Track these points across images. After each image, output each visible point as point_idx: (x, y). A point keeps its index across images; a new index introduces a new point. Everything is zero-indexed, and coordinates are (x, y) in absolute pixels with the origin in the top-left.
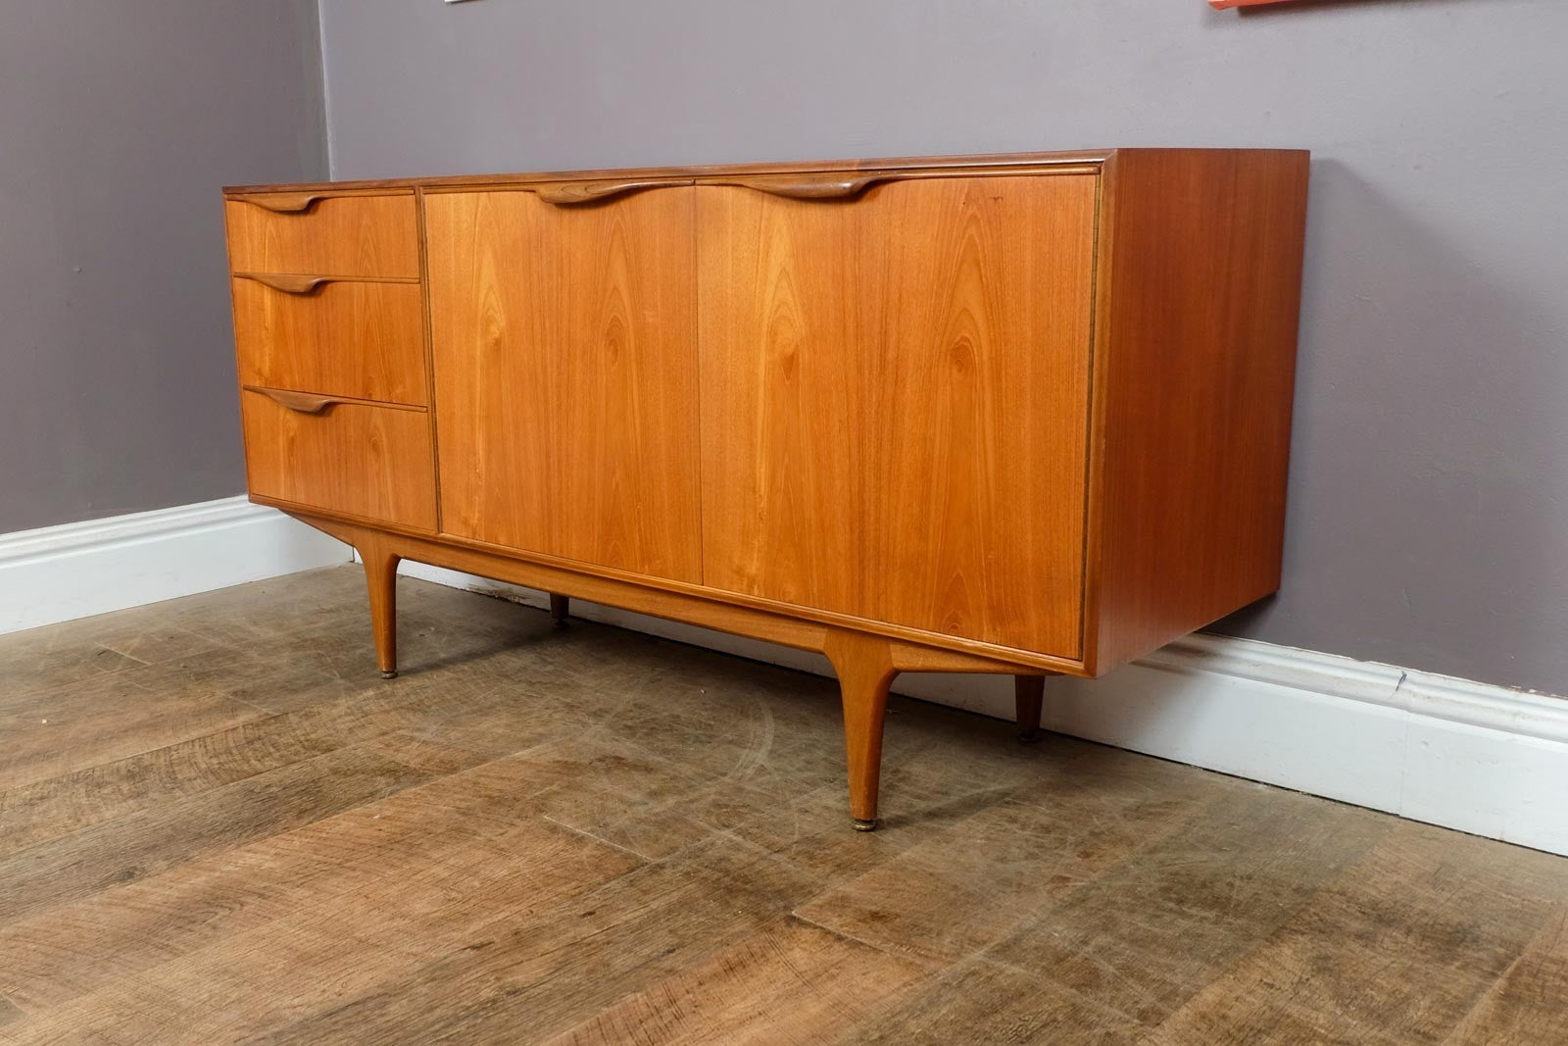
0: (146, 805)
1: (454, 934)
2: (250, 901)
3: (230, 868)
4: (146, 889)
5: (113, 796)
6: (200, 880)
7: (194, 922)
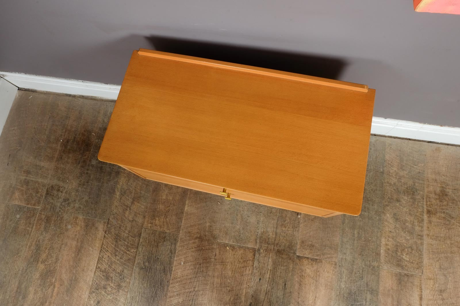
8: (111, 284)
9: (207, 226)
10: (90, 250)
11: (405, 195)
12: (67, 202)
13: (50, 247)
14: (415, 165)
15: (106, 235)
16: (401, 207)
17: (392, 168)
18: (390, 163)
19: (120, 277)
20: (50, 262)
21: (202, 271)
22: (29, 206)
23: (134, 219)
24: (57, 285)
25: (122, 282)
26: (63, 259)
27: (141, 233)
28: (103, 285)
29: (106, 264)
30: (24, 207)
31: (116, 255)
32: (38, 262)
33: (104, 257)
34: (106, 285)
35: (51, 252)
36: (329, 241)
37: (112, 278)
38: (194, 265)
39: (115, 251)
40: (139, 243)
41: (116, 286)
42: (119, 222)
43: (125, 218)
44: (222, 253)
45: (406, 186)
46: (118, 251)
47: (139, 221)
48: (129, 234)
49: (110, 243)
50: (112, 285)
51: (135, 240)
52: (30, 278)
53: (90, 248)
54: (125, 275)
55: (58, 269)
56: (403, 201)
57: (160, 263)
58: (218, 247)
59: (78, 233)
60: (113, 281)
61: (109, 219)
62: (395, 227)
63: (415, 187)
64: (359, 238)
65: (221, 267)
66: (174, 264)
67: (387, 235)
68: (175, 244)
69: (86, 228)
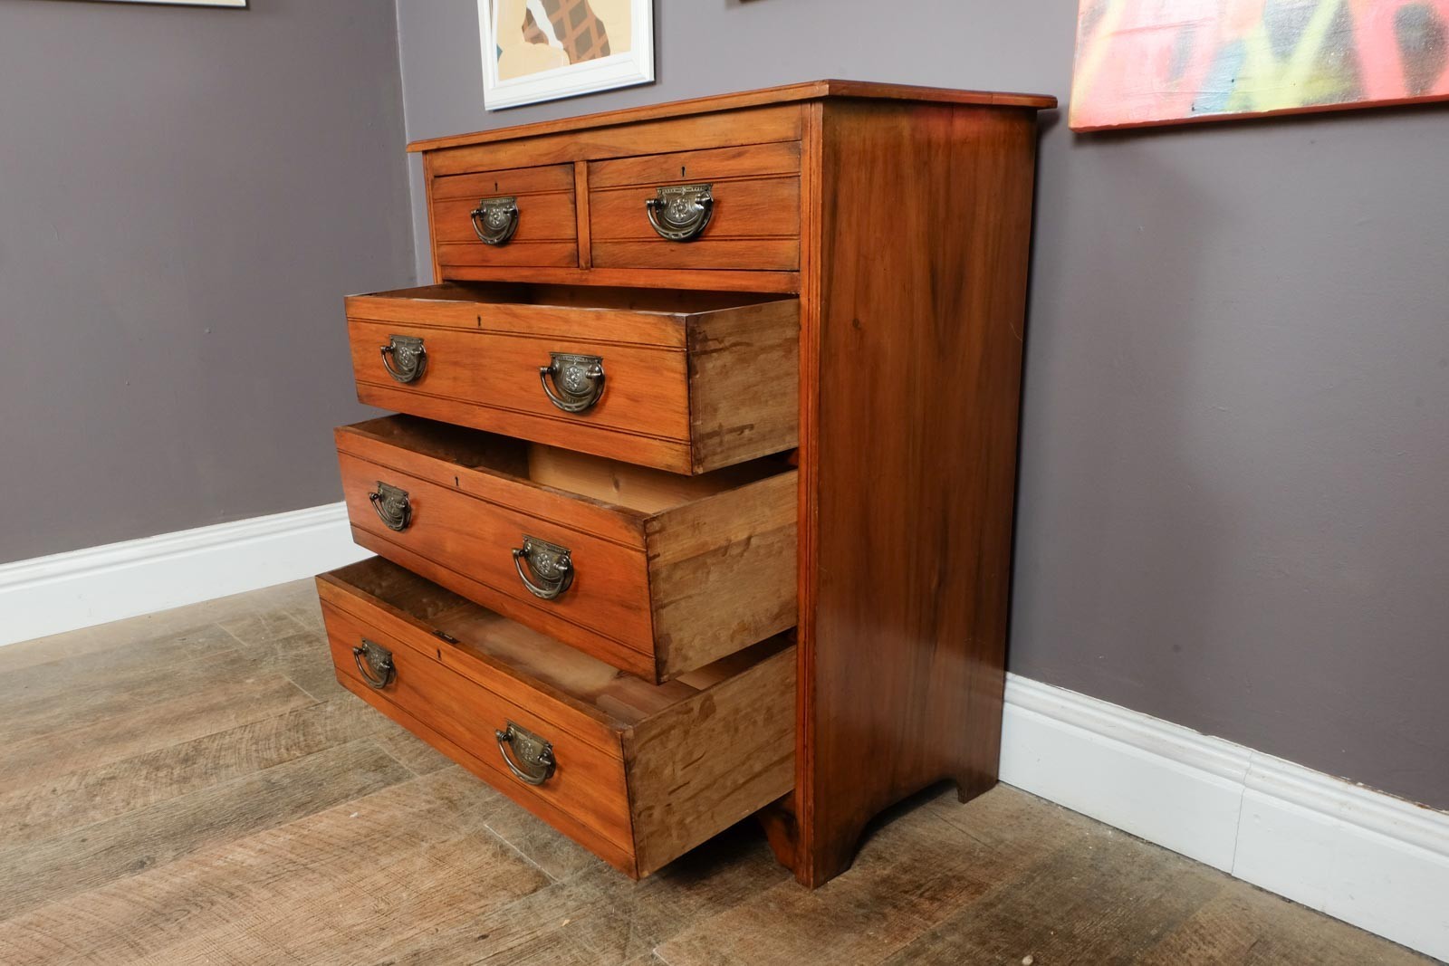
0: (184, 791)
1: (366, 950)
2: (220, 900)
3: (220, 863)
4: (147, 880)
5: (164, 781)
6: (191, 876)
7: (167, 920)
8: (178, 769)
10: (229, 717)
13: (177, 686)
15: (287, 715)
19: (209, 771)
20: (145, 699)
21: (376, 848)
24: (100, 726)
25: (201, 777)
26: (168, 706)
27: (350, 741)
28: (161, 764)
29: (220, 744)
31: (256, 744)
32: (129, 690)
33: (233, 736)
34: (167, 766)
35: (168, 691)
37: (195, 764)
38: (373, 830)
39: (266, 738)
40: (323, 750)
44: (464, 845)
46: (270, 740)
48: (327, 732)
49: (275, 726)
50: (177, 772)
51: (325, 743)
52: (81, 700)
53: (233, 716)
54: (223, 773)
55: (140, 711)
57: (312, 792)
58: (469, 833)
59: (249, 692)
60: (189, 768)
61: (326, 702)
65: (426, 866)
68: (388, 785)
69: (271, 695)
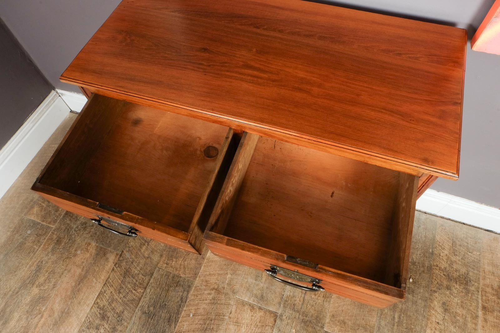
8: (105, 324)
9: (228, 277)
10: (93, 281)
11: (456, 283)
12: (84, 226)
13: (52, 271)
14: (470, 252)
15: (115, 268)
16: (452, 296)
17: (443, 251)
18: (440, 244)
19: (118, 319)
20: (47, 287)
21: (213, 328)
22: (44, 223)
23: (149, 256)
24: (46, 315)
25: (119, 325)
26: (61, 286)
27: (153, 273)
28: (96, 325)
29: (107, 300)
30: (39, 224)
31: (120, 293)
32: (33, 285)
33: (106, 292)
34: (100, 325)
35: (51, 277)
36: (364, 321)
37: (109, 318)
38: (204, 320)
39: (121, 287)
40: (148, 284)
41: (110, 328)
42: (133, 257)
43: (140, 253)
44: (238, 311)
45: (458, 274)
46: (123, 288)
47: (154, 258)
48: (140, 272)
49: (117, 278)
50: (106, 326)
51: (146, 279)
52: (18, 302)
53: (94, 280)
54: (124, 317)
55: (52, 296)
56: (454, 290)
57: (166, 311)
58: (235, 303)
59: (85, 260)
60: (109, 322)
61: (123, 252)
62: (444, 319)
63: (469, 277)
64: (400, 323)
65: (235, 328)
66: (182, 314)
67: (433, 326)
68: (188, 292)
69: (96, 257)
